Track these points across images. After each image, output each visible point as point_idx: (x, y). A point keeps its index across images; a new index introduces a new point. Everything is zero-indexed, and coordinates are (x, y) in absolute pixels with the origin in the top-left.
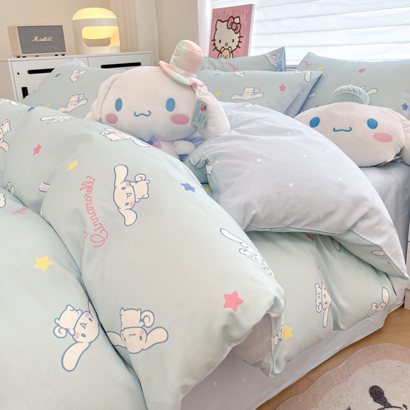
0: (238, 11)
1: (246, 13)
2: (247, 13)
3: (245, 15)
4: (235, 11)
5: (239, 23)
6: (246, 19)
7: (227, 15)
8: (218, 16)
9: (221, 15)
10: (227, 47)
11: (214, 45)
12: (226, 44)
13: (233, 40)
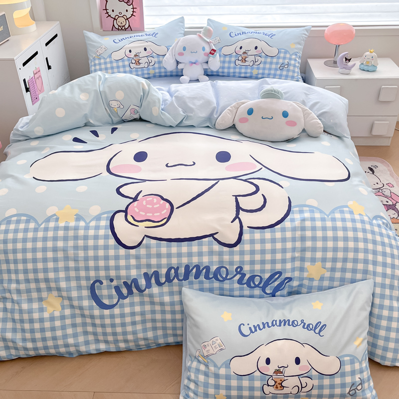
10: (122, 15)
11: (107, 13)
12: (120, 13)
13: (127, 11)
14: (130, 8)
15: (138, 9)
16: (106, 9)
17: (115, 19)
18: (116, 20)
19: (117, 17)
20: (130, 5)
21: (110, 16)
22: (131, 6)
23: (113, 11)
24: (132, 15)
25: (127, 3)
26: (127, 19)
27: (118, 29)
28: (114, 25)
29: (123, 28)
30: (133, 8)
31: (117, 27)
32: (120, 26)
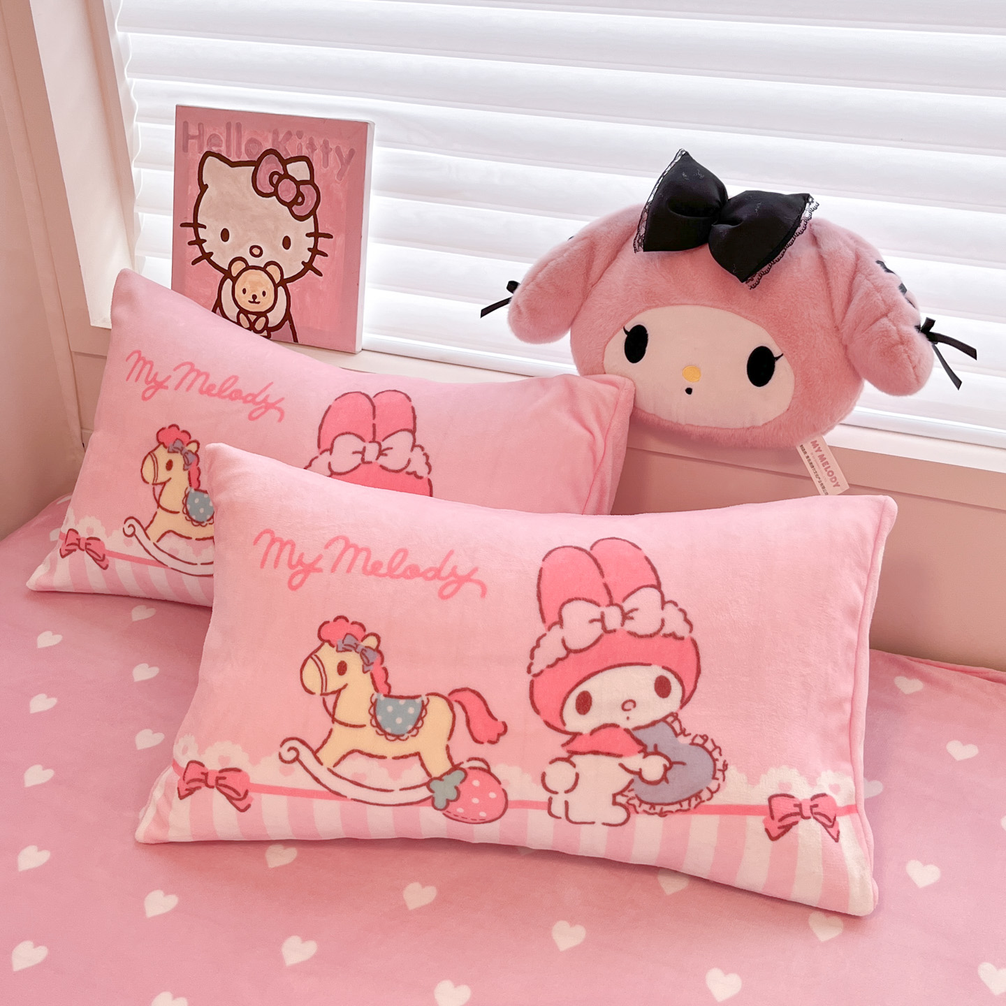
0: (300, 135)
1: (338, 150)
2: (345, 152)
3: (332, 155)
4: (289, 133)
6: (341, 174)
7: (251, 141)
8: (206, 138)
9: (222, 138)
10: (260, 262)
11: (199, 242)
12: (256, 251)
13: (287, 243)
14: (300, 231)
15: (339, 240)
16: (196, 225)
17: (227, 274)
18: (234, 280)
20: (301, 218)
21: (207, 256)
22: (309, 225)
23: (225, 235)
24: (308, 266)
25: (289, 205)
26: (284, 282)
28: (219, 302)
29: (260, 324)
30: (316, 235)
31: (232, 311)
32: (246, 313)
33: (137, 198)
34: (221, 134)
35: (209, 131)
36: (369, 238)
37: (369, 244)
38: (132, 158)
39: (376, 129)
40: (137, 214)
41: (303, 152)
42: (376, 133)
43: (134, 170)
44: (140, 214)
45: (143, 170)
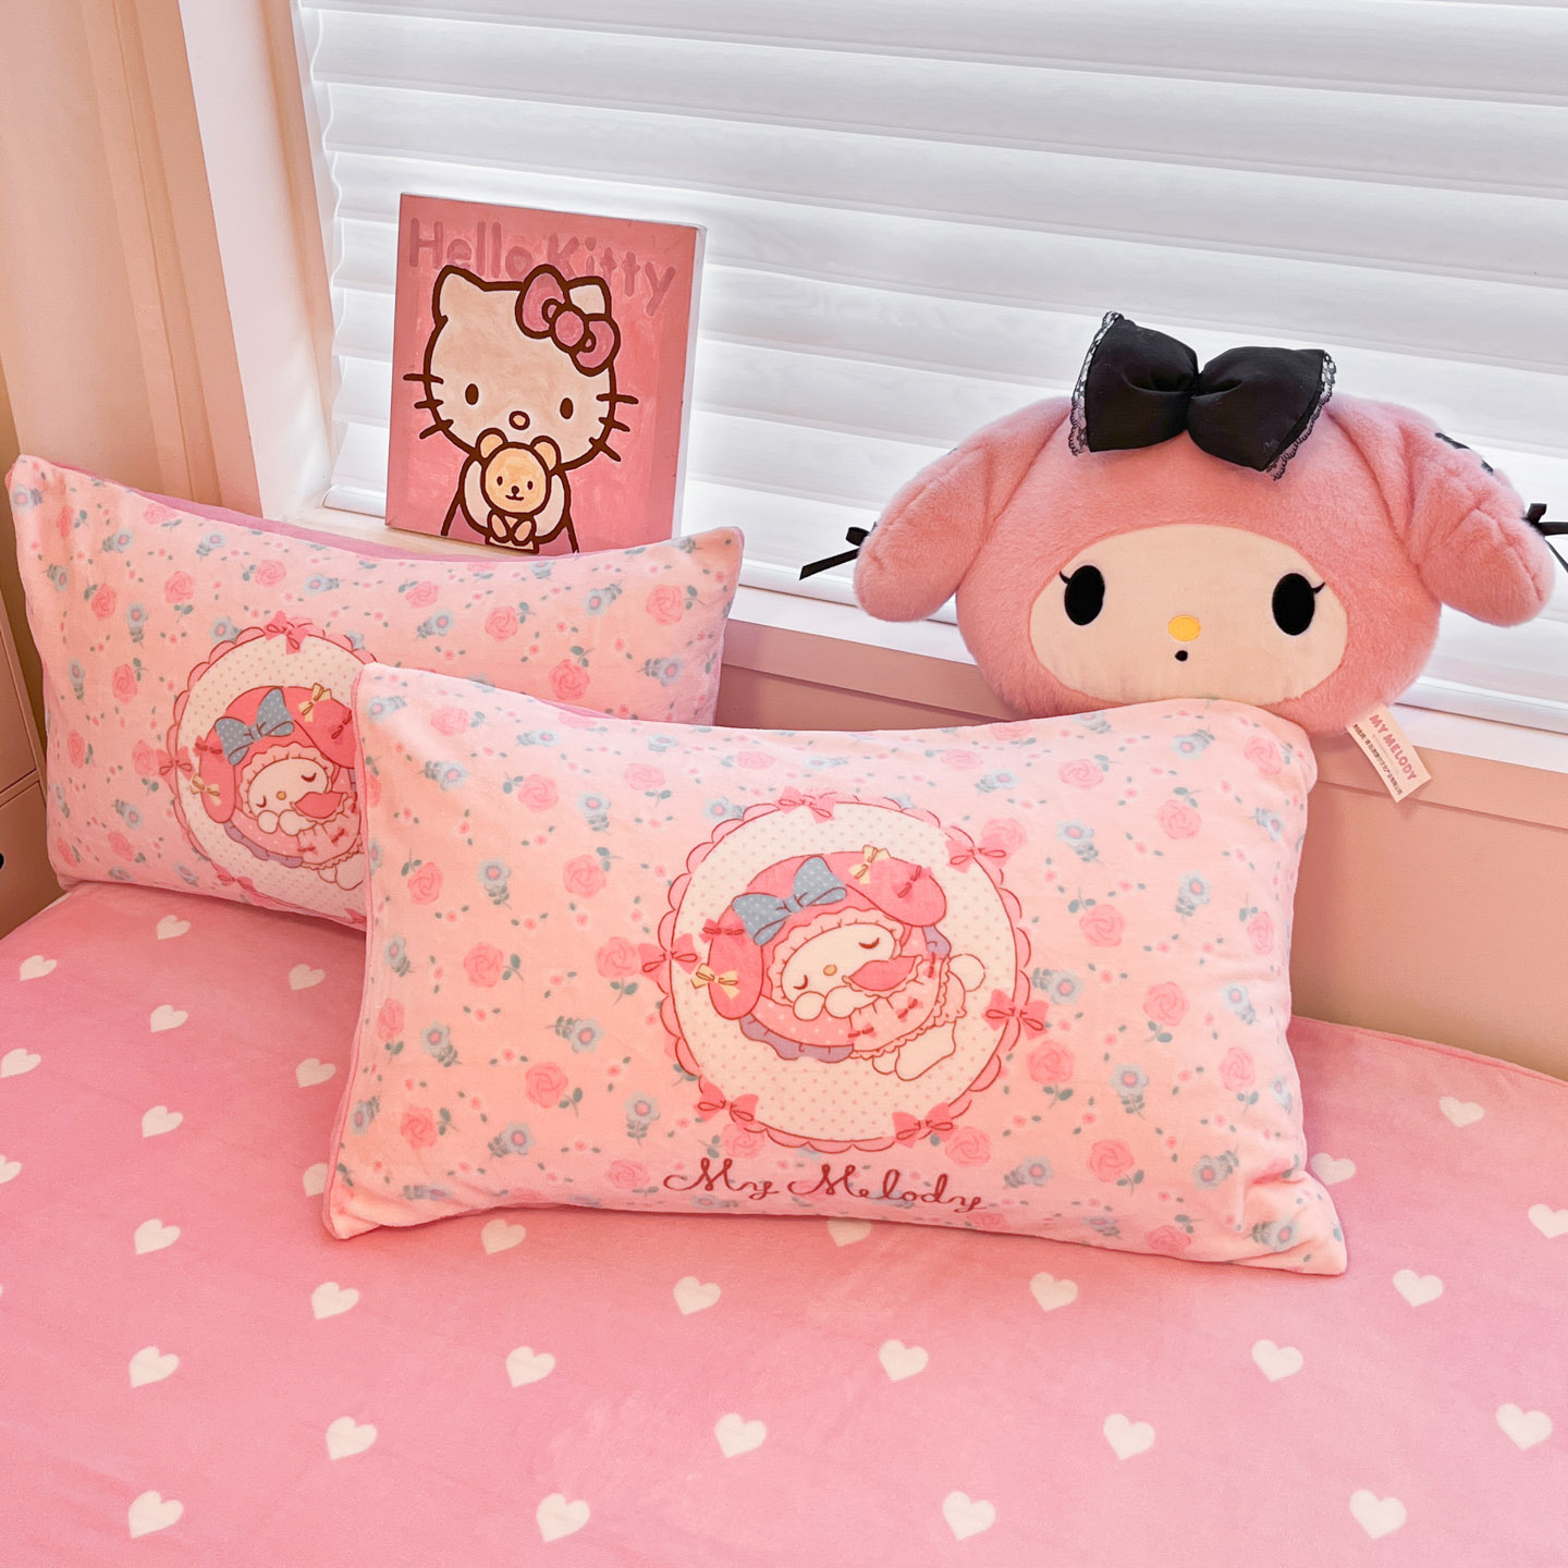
0: (591, 244)
1: (649, 269)
2: (660, 273)
3: (640, 277)
4: (574, 243)
5: (606, 317)
6: (652, 306)
7: (517, 251)
8: (446, 245)
9: (471, 247)
11: (432, 404)
12: (520, 419)
13: (567, 409)
14: (589, 393)
15: (648, 406)
16: (427, 378)
17: (474, 454)
18: (485, 463)
19: (495, 440)
20: (590, 372)
21: (443, 426)
22: (601, 383)
23: (472, 394)
24: (599, 445)
25: (572, 352)
26: (561, 469)
27: (488, 532)
28: (460, 498)
29: (523, 532)
30: (612, 397)
31: (479, 511)
33: (337, 332)
34: (470, 240)
35: (450, 236)
36: (693, 404)
37: (693, 412)
38: (331, 273)
39: (708, 236)
40: (337, 357)
41: (595, 270)
42: (709, 244)
43: (334, 290)
44: (341, 357)
45: (345, 290)
